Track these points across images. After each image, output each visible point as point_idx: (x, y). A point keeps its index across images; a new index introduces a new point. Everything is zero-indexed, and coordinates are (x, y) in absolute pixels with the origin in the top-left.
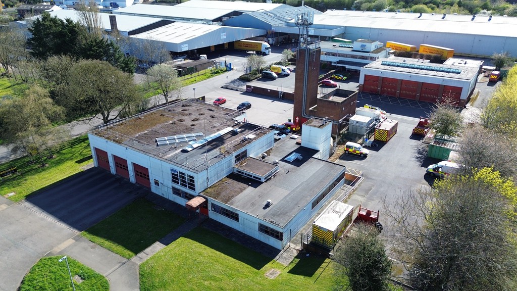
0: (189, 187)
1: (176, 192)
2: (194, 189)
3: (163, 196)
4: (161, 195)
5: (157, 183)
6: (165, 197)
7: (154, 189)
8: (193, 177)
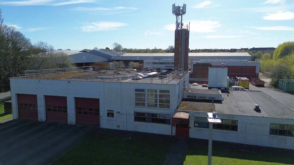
0: (161, 106)
1: (140, 117)
2: (168, 107)
3: (118, 129)
4: (115, 128)
5: (110, 114)
6: (121, 128)
7: (105, 123)
8: (168, 91)
